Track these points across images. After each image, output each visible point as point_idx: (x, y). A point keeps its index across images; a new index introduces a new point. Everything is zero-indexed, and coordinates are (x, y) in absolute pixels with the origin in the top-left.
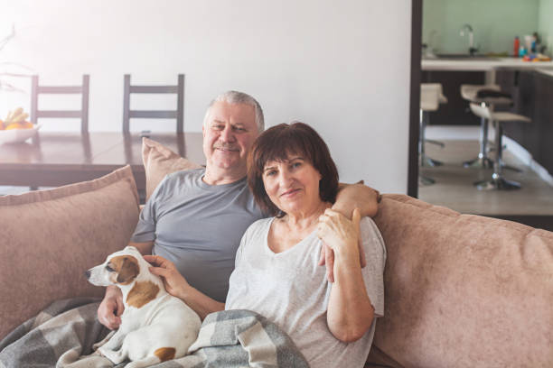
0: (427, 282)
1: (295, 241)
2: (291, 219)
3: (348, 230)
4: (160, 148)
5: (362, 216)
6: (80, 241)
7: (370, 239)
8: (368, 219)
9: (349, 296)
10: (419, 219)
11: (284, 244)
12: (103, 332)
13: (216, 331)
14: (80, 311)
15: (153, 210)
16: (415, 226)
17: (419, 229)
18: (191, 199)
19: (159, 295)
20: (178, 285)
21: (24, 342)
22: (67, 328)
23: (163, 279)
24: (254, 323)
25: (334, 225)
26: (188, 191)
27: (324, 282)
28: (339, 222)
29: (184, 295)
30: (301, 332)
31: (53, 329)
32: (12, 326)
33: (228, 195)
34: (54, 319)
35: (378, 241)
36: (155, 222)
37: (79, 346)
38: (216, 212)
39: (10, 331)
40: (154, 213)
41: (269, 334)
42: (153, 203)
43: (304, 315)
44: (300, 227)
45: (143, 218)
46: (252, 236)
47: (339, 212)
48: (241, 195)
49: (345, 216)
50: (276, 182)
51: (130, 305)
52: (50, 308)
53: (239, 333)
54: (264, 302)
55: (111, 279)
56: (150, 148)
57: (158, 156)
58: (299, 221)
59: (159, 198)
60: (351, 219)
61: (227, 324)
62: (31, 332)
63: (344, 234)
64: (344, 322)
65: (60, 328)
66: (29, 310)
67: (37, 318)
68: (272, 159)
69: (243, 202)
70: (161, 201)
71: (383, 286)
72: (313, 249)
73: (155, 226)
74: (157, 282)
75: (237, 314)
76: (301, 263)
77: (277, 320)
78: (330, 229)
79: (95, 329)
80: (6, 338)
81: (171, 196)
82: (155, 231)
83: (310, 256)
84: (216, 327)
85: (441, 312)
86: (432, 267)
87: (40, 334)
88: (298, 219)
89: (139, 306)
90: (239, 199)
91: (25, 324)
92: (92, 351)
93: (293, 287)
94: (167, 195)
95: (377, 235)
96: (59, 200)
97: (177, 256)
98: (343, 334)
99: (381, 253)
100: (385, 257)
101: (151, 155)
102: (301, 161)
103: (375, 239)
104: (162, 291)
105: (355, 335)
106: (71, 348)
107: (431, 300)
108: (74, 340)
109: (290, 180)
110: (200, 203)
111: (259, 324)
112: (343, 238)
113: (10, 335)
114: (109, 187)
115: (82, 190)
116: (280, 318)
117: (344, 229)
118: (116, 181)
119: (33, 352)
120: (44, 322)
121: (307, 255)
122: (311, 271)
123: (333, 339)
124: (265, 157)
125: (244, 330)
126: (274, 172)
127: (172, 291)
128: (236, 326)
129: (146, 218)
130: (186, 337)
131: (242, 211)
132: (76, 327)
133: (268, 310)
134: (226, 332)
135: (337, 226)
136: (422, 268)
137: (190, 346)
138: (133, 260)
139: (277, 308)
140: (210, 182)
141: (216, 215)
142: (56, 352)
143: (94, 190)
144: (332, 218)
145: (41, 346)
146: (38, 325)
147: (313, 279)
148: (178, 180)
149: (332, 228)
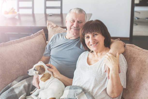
0: (141, 78)
1: (96, 61)
2: (95, 53)
3: (115, 62)
4: (53, 24)
5: (119, 54)
6: (26, 57)
7: (122, 62)
8: (121, 55)
9: (115, 84)
10: (139, 55)
11: (92, 62)
12: (34, 88)
13: (69, 93)
14: (26, 80)
15: (50, 46)
16: (137, 58)
17: (139, 59)
18: (62, 44)
19: (51, 77)
20: (57, 74)
21: (8, 92)
22: (22, 87)
23: (52, 72)
24: (82, 92)
25: (110, 59)
26: (60, 41)
27: (106, 77)
28: (111, 58)
29: (59, 78)
30: (98, 95)
31: (17, 87)
32: (5, 86)
33: (74, 42)
34: (18, 83)
35: (125, 62)
36: (50, 50)
37: (25, 94)
38: (70, 48)
39: (4, 87)
40: (50, 48)
41: (87, 96)
42: (50, 44)
43: (99, 89)
44: (98, 56)
45: (46, 49)
46: (82, 57)
47: (112, 54)
48: (78, 43)
49: (114, 56)
50: (89, 41)
51: (41, 81)
52: (17, 80)
53: (76, 96)
54: (85, 84)
55: (36, 73)
56: (49, 24)
57: (52, 27)
58: (97, 54)
59: (51, 43)
60: (116, 57)
61: (73, 91)
62: (10, 88)
63: (113, 63)
64: (112, 92)
65: (20, 87)
66: (10, 80)
67: (13, 83)
68: (87, 33)
69: (78, 46)
70: (52, 43)
71: (126, 78)
72: (102, 65)
73: (50, 52)
74: (50, 73)
75: (76, 88)
76: (98, 70)
77: (89, 91)
78: (108, 61)
79: (31, 87)
80: (3, 90)
81: (55, 42)
82: (50, 53)
83: (101, 67)
84: (69, 91)
85: (146, 89)
86: (143, 74)
87: (13, 89)
88: (97, 53)
89: (44, 81)
90: (77, 44)
91: (9, 85)
92: (30, 95)
93: (95, 79)
94: (54, 42)
95: (124, 60)
96: (19, 43)
97: (57, 63)
98: (112, 96)
99: (126, 67)
100: (127, 67)
101: (50, 26)
102: (97, 33)
103: (124, 62)
104: (52, 76)
105: (116, 96)
106: (23, 94)
107: (142, 85)
108: (24, 92)
109: (93, 40)
110: (65, 45)
111: (83, 92)
112: (113, 64)
113: (4, 89)
114: (36, 37)
115: (27, 39)
116: (90, 90)
117: (113, 61)
118: (39, 35)
119: (11, 96)
120: (15, 85)
121: (100, 67)
122: (101, 74)
123: (108, 97)
124: (85, 32)
125: (78, 95)
126: (88, 37)
127: (55, 76)
128: (75, 93)
129: (47, 49)
130: (59, 94)
131: (78, 48)
132: (25, 87)
133: (87, 86)
134: (72, 94)
135: (111, 60)
136: (140, 73)
137: (61, 97)
138: (43, 67)
139: (90, 86)
140: (68, 38)
141: (70, 50)
142: (18, 96)
143: (31, 39)
144: (109, 57)
145: (13, 94)
146: (13, 86)
147: (102, 76)
148: (58, 36)
149: (109, 60)
